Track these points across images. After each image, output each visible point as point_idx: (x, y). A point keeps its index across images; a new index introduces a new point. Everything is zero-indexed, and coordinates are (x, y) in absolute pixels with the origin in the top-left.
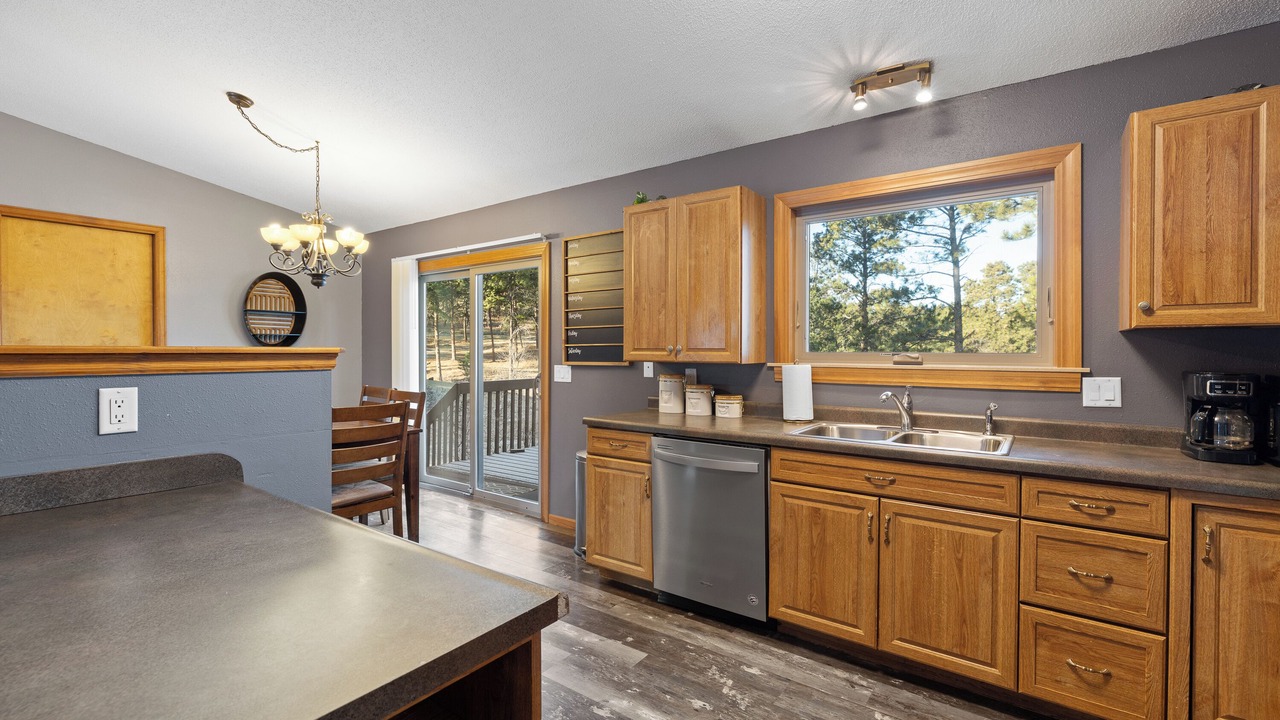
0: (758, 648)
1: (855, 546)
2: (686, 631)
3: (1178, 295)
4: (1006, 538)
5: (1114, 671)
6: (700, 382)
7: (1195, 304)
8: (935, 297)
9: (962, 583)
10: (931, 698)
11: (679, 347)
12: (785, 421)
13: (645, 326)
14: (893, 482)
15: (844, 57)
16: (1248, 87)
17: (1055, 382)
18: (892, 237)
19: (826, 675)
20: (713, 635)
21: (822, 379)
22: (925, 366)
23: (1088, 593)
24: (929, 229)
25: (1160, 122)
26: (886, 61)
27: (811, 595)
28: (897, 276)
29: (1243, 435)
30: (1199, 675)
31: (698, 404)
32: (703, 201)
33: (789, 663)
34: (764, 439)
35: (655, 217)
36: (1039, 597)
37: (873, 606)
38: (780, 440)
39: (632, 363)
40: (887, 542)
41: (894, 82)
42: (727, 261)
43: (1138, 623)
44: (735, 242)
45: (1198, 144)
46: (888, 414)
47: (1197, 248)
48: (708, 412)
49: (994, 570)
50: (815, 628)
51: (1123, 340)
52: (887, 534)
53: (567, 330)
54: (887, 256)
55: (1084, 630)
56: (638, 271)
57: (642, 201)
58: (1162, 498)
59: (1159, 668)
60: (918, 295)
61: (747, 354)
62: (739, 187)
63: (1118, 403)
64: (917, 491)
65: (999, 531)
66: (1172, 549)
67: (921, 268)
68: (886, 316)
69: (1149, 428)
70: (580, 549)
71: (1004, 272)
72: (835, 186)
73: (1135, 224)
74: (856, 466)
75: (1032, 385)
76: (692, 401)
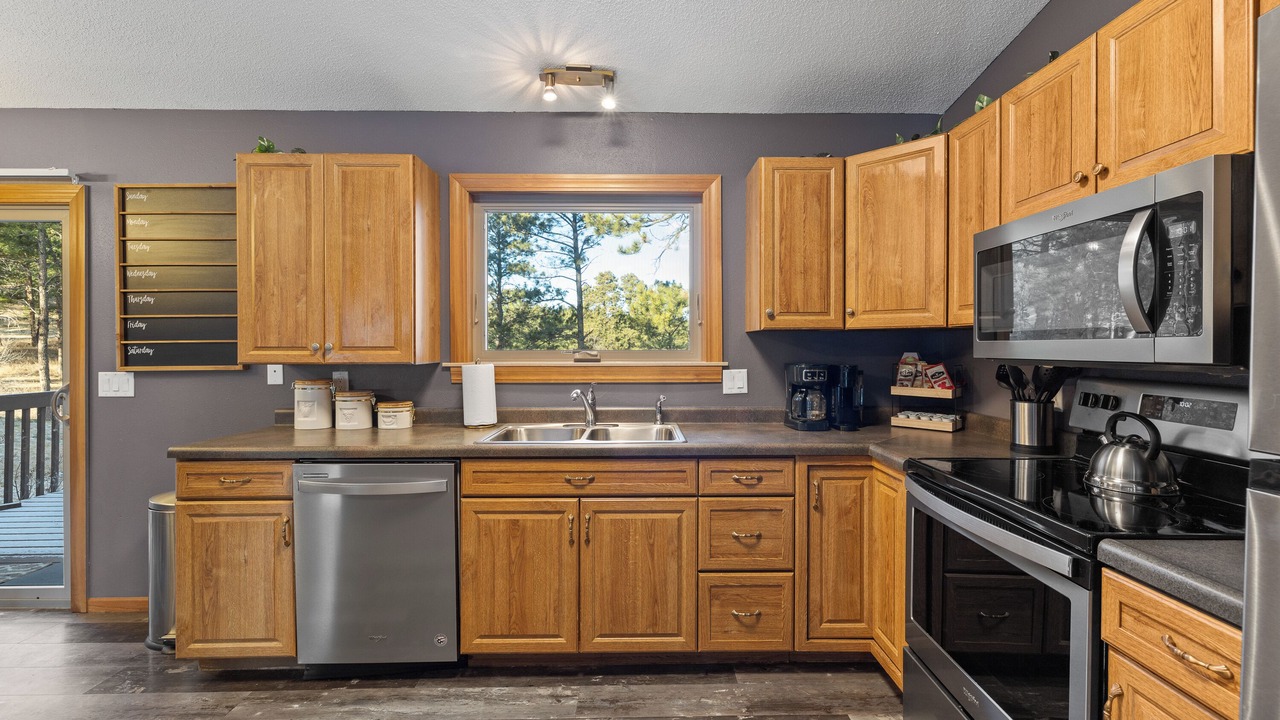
0: (450, 695)
1: (556, 553)
2: (352, 708)
3: (788, 305)
4: (688, 516)
5: (764, 610)
6: (352, 388)
7: (797, 313)
8: (562, 299)
9: (653, 568)
10: (629, 683)
11: (329, 345)
12: (466, 427)
13: (273, 317)
14: (592, 480)
15: (538, 40)
16: (823, 155)
17: (705, 374)
18: (523, 241)
19: (530, 698)
20: (390, 699)
21: (504, 379)
22: (603, 363)
23: (745, 550)
24: (557, 237)
25: (778, 169)
26: (576, 58)
27: (510, 616)
28: (530, 278)
29: (820, 410)
30: (812, 596)
31: (353, 416)
32: (360, 165)
33: (489, 701)
34: (453, 451)
35: (290, 174)
36: (713, 564)
37: (574, 610)
38: (473, 451)
39: (247, 367)
40: (588, 541)
41: (581, 82)
42: (395, 242)
43: (778, 567)
44: (406, 221)
45: (799, 189)
46: (571, 411)
47: (798, 270)
48: (368, 424)
49: (679, 548)
50: (515, 651)
51: (747, 340)
52: (587, 533)
53: (125, 320)
54: (519, 258)
55: (744, 583)
56: (261, 242)
57: (267, 150)
58: (790, 463)
59: (790, 598)
60: (548, 297)
61: (422, 353)
62: (411, 157)
63: (745, 391)
64: (614, 485)
65: (682, 512)
66: (797, 502)
67: (550, 272)
68: (518, 315)
69: (765, 408)
70: (156, 639)
71: (612, 281)
72: (518, 176)
73: (763, 247)
74: (556, 469)
75: (689, 378)
76: (346, 412)
